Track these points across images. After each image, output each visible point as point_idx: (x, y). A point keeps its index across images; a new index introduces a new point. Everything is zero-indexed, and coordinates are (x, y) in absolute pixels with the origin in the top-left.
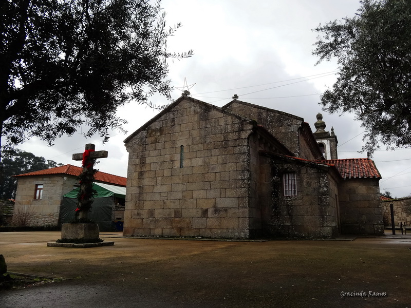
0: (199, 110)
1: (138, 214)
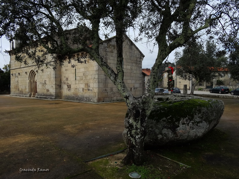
0: (129, 43)
1: (105, 90)
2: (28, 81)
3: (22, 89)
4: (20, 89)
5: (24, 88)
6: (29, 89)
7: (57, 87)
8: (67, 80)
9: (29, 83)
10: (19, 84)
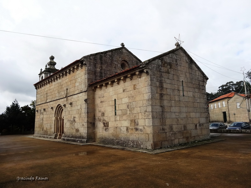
1: (163, 129)
2: (54, 118)
3: (47, 128)
4: (45, 129)
5: (48, 127)
6: (55, 128)
7: (90, 125)
8: (103, 116)
9: (55, 120)
10: (44, 122)
